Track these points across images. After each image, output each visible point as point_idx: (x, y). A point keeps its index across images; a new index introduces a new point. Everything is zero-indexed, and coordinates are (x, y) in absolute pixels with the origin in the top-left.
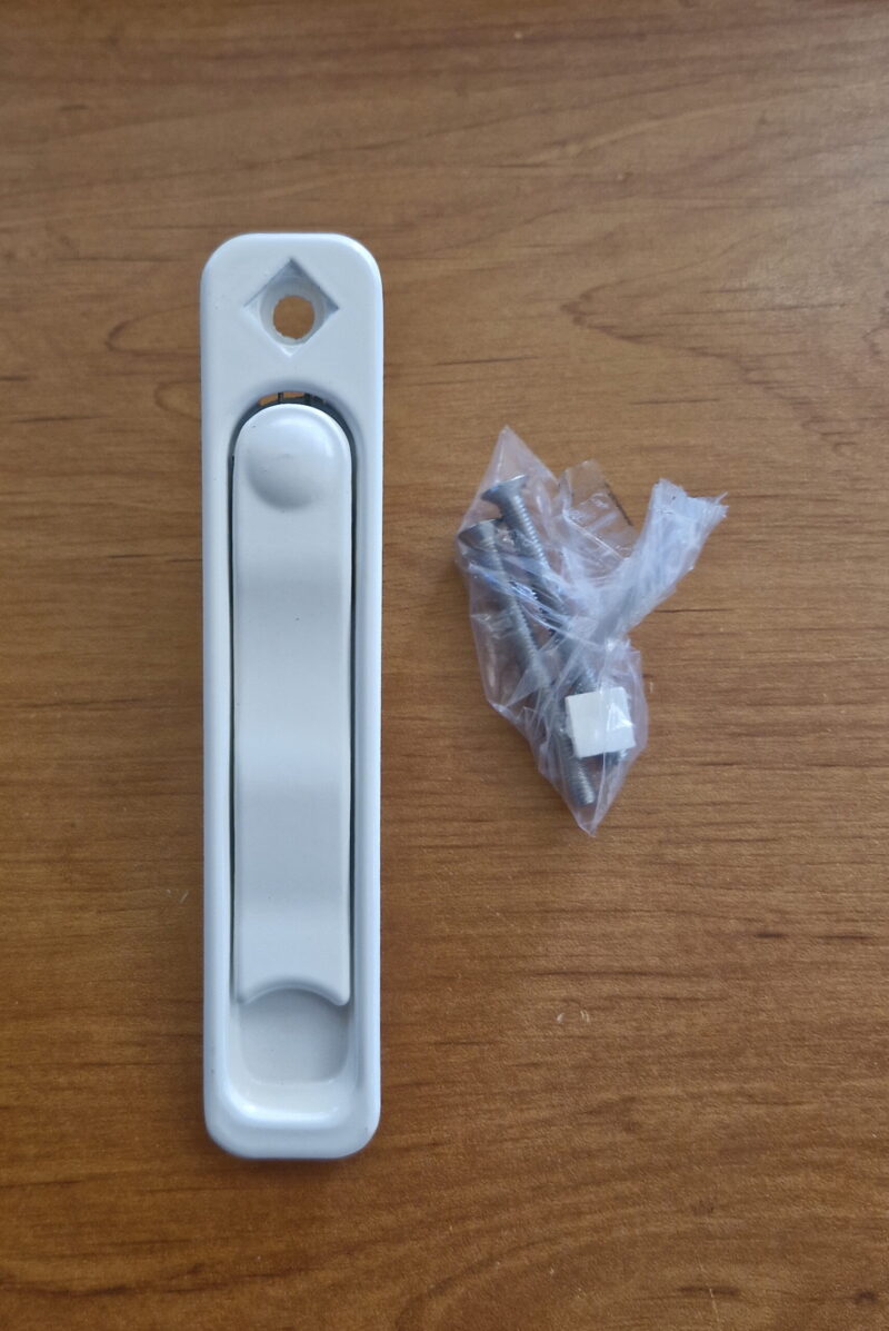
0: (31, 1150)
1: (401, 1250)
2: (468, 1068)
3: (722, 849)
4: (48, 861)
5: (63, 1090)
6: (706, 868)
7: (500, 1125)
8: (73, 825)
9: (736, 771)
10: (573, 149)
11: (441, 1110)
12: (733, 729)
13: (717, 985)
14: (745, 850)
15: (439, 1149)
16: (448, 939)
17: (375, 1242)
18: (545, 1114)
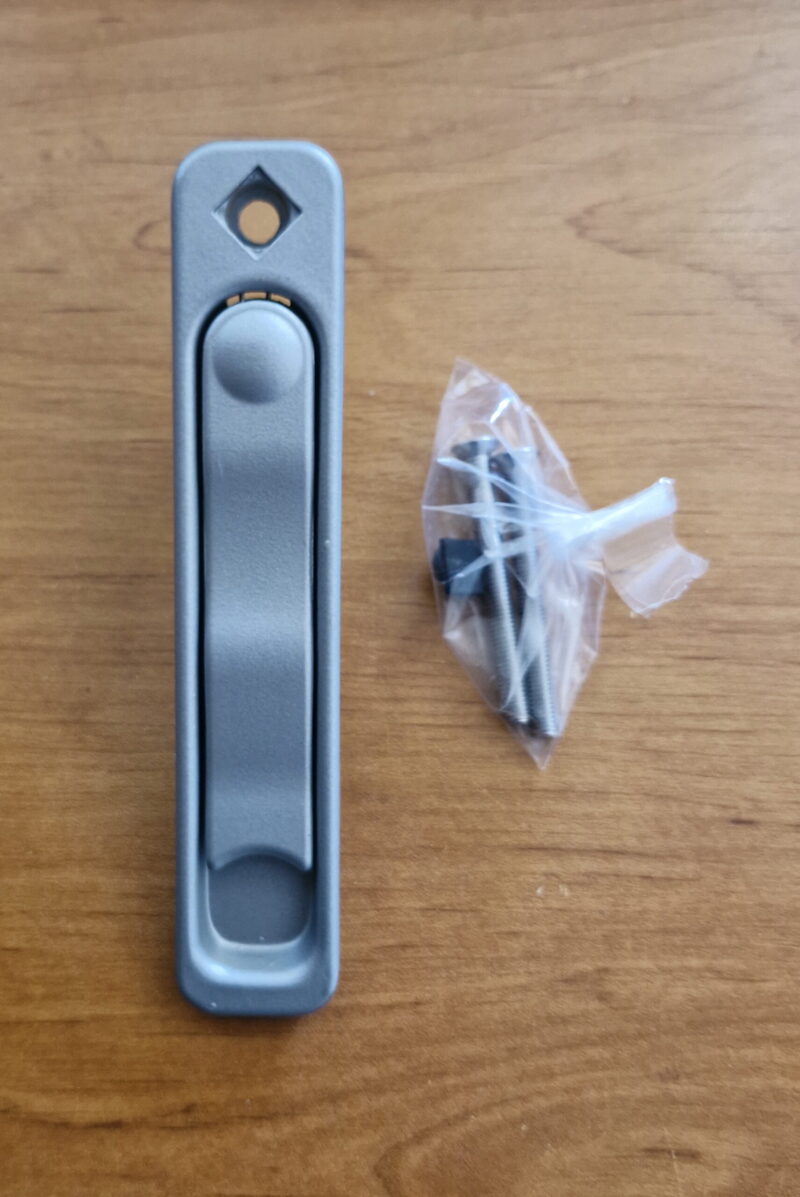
0: (38, 990)
1: (383, 1100)
2: (451, 933)
3: (701, 739)
4: (63, 723)
5: (71, 935)
6: (684, 756)
7: (479, 989)
8: (88, 690)
9: (716, 666)
10: (581, 72)
11: (424, 971)
12: (716, 626)
13: (690, 868)
14: (721, 740)
15: (421, 1008)
16: (435, 812)
17: (357, 1092)
18: (523, 980)
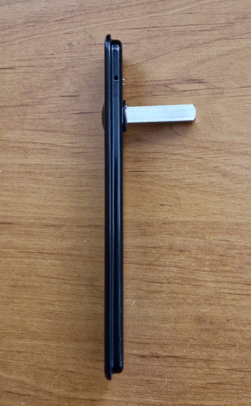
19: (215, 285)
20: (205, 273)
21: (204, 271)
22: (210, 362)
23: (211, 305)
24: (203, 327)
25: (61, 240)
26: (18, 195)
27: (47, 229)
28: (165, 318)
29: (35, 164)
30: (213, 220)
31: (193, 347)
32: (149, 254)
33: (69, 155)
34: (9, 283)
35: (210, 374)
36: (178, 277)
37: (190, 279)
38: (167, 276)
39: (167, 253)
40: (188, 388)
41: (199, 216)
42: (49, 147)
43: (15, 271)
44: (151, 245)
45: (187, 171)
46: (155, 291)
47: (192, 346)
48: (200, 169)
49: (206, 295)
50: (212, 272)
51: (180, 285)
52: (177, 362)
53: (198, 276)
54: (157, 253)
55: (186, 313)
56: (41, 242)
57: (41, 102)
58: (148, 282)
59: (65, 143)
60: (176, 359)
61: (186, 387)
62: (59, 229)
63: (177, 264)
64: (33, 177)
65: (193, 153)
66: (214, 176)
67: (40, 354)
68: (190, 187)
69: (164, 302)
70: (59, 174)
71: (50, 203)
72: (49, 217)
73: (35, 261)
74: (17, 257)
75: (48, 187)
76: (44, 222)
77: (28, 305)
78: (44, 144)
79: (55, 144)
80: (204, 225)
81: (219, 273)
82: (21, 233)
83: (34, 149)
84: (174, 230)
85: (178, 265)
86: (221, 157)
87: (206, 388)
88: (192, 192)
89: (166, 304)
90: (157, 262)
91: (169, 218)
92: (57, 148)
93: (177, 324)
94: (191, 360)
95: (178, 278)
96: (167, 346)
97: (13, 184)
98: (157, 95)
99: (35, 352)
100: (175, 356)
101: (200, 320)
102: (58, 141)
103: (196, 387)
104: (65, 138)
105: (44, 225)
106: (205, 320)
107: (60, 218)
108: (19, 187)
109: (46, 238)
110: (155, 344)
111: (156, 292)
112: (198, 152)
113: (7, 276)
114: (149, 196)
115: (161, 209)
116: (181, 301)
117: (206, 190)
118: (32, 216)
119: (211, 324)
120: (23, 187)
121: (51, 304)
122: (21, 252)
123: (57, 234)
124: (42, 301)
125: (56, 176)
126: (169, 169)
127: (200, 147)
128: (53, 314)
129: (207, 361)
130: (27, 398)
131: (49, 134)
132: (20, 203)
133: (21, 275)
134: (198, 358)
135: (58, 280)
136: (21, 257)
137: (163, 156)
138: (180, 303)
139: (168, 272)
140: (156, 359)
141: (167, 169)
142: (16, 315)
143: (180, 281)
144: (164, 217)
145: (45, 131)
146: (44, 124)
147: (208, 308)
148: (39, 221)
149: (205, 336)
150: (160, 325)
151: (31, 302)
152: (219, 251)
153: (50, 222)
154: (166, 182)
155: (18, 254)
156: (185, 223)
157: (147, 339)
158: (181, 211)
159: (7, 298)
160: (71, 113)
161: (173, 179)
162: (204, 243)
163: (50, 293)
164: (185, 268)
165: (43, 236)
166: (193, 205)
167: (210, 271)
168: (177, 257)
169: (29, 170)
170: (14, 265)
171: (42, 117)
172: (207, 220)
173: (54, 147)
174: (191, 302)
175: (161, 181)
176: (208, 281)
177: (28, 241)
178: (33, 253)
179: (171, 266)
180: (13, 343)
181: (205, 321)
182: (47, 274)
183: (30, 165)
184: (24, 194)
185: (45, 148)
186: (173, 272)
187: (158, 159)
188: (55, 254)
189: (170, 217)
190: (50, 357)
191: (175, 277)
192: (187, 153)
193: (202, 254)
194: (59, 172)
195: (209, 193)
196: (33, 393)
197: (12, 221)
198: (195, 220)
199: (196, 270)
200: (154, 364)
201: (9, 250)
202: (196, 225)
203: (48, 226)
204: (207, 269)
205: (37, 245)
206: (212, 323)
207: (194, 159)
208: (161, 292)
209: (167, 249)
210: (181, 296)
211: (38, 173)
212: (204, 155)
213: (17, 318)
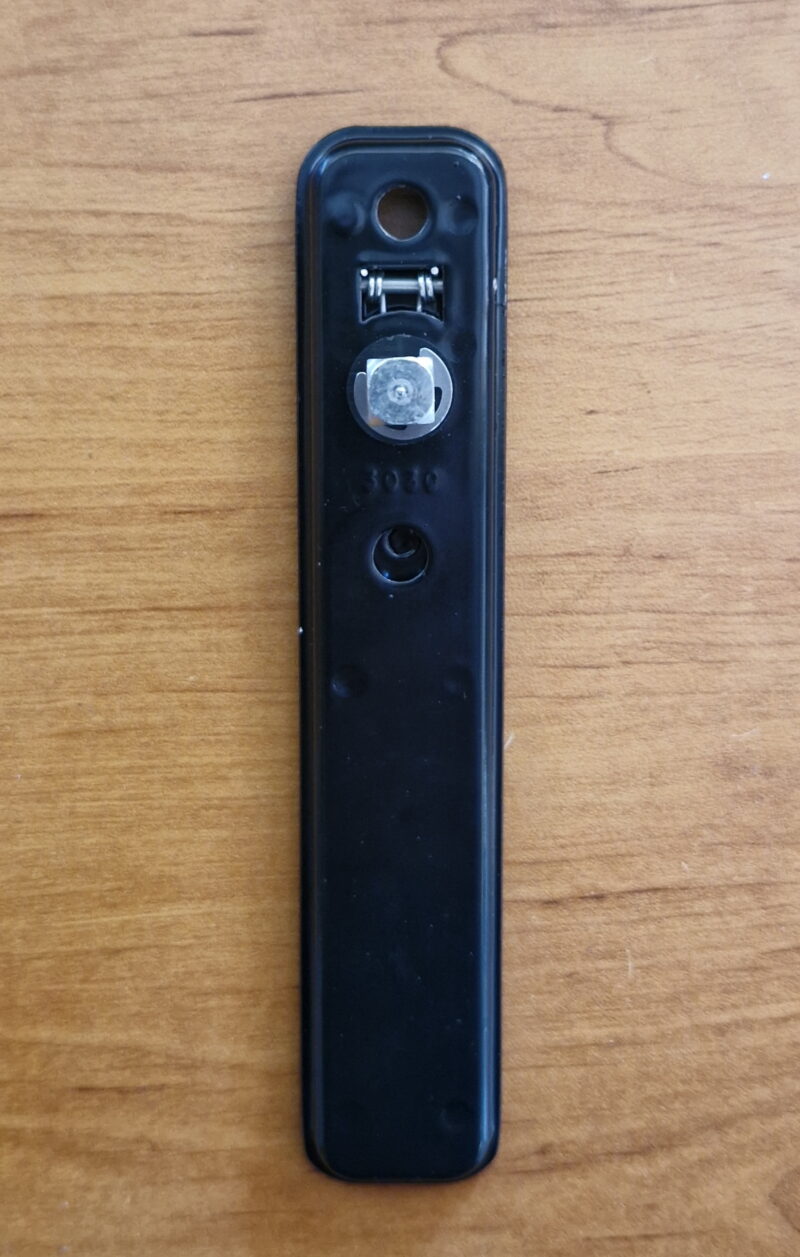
19: (775, 655)
20: (742, 619)
21: (738, 614)
22: (767, 888)
23: (765, 716)
24: (739, 788)
25: (236, 559)
26: (53, 412)
27: (180, 524)
28: (619, 774)
29: (111, 294)
30: (764, 450)
31: (712, 850)
32: (554, 577)
33: (239, 256)
34: (51, 725)
35: (767, 926)
36: (655, 642)
37: (692, 644)
38: (619, 642)
39: (615, 569)
40: (699, 977)
41: (715, 438)
42: (157, 230)
43: (70, 683)
44: (559, 548)
45: (671, 292)
46: (578, 693)
47: (709, 849)
48: (714, 284)
49: (746, 687)
50: (765, 613)
51: (662, 666)
52: (661, 903)
53: (719, 632)
54: (580, 573)
55: (686, 752)
56: (161, 573)
57: (113, 54)
58: (555, 667)
59: (220, 211)
60: (660, 894)
61: (696, 976)
62: (225, 522)
63: (650, 601)
64: (106, 343)
65: (690, 227)
66: (761, 303)
67: (190, 945)
68: (684, 346)
69: (612, 725)
70: (206, 324)
71: (181, 433)
72: (184, 483)
73: (144, 639)
74: (72, 633)
75: (170, 375)
76: (164, 502)
77: (132, 792)
78: (137, 215)
79: (181, 217)
80: (735, 466)
81: (787, 614)
82: (81, 548)
83: (99, 236)
84: (633, 494)
85: (653, 605)
86: (783, 237)
87: (756, 969)
88: (691, 363)
89: (618, 731)
90: (581, 601)
91: (617, 453)
92: (189, 230)
93: (656, 789)
94: (703, 891)
95: (654, 645)
96: (628, 859)
97: (29, 372)
98: (554, 26)
99: (173, 943)
100: (657, 885)
101: (730, 767)
102: (194, 204)
103: (727, 971)
104: (220, 191)
105: (166, 513)
106: (747, 765)
107: (224, 484)
108: (52, 380)
109: (177, 555)
110: (590, 858)
111: (581, 697)
112: (705, 226)
113: (40, 702)
114: (545, 384)
115: (586, 425)
116: (668, 716)
117: (736, 353)
118: (118, 481)
119: (766, 774)
120: (68, 381)
121: (218, 778)
122: (84, 613)
123: (220, 540)
124: (184, 769)
125: (197, 334)
126: (609, 289)
127: (711, 206)
128: (225, 811)
129: (756, 888)
130: (153, 1097)
131: (157, 179)
132: (65, 441)
133: (95, 694)
134: (729, 882)
135: (237, 696)
136: (88, 632)
137: (587, 245)
138: (664, 722)
139: (622, 630)
140: (593, 904)
141: (602, 290)
142: (86, 829)
143: (661, 654)
144: (599, 453)
145: (137, 169)
146: (133, 141)
147: (755, 727)
148: (147, 500)
149: (748, 816)
150: (603, 799)
151: (143, 778)
152: (785, 546)
153: (185, 499)
154: (601, 332)
155: (75, 621)
156: (672, 466)
157: (562, 847)
158: (655, 429)
159: (47, 776)
160: (235, 97)
161: (625, 323)
162: (736, 526)
163: (209, 743)
164: (674, 613)
165: (165, 552)
166: (695, 405)
167: (756, 613)
168: (646, 577)
169: (85, 316)
170: (64, 662)
171: (119, 117)
172: (743, 451)
173: (178, 226)
174: (700, 714)
175: (584, 332)
176: (752, 644)
177: (107, 572)
178: (136, 610)
179: (628, 609)
180: (89, 925)
181: (745, 767)
182: (192, 678)
183: (89, 299)
184: (77, 407)
185: (144, 230)
186: (638, 628)
187: (568, 256)
188: (219, 608)
189: (620, 450)
190: (229, 952)
191: (644, 642)
192: (670, 229)
193: (730, 562)
194: (207, 320)
195: (748, 362)
196: (174, 1078)
197: (39, 506)
198: (703, 452)
199: (714, 614)
200: (588, 920)
201: (37, 611)
202: (707, 469)
203: (180, 513)
204: (749, 606)
205: (145, 582)
206: (768, 773)
207: (694, 250)
208: (600, 694)
209: (615, 556)
210: (667, 700)
211: (125, 326)
212: (726, 233)
213: (93, 840)
